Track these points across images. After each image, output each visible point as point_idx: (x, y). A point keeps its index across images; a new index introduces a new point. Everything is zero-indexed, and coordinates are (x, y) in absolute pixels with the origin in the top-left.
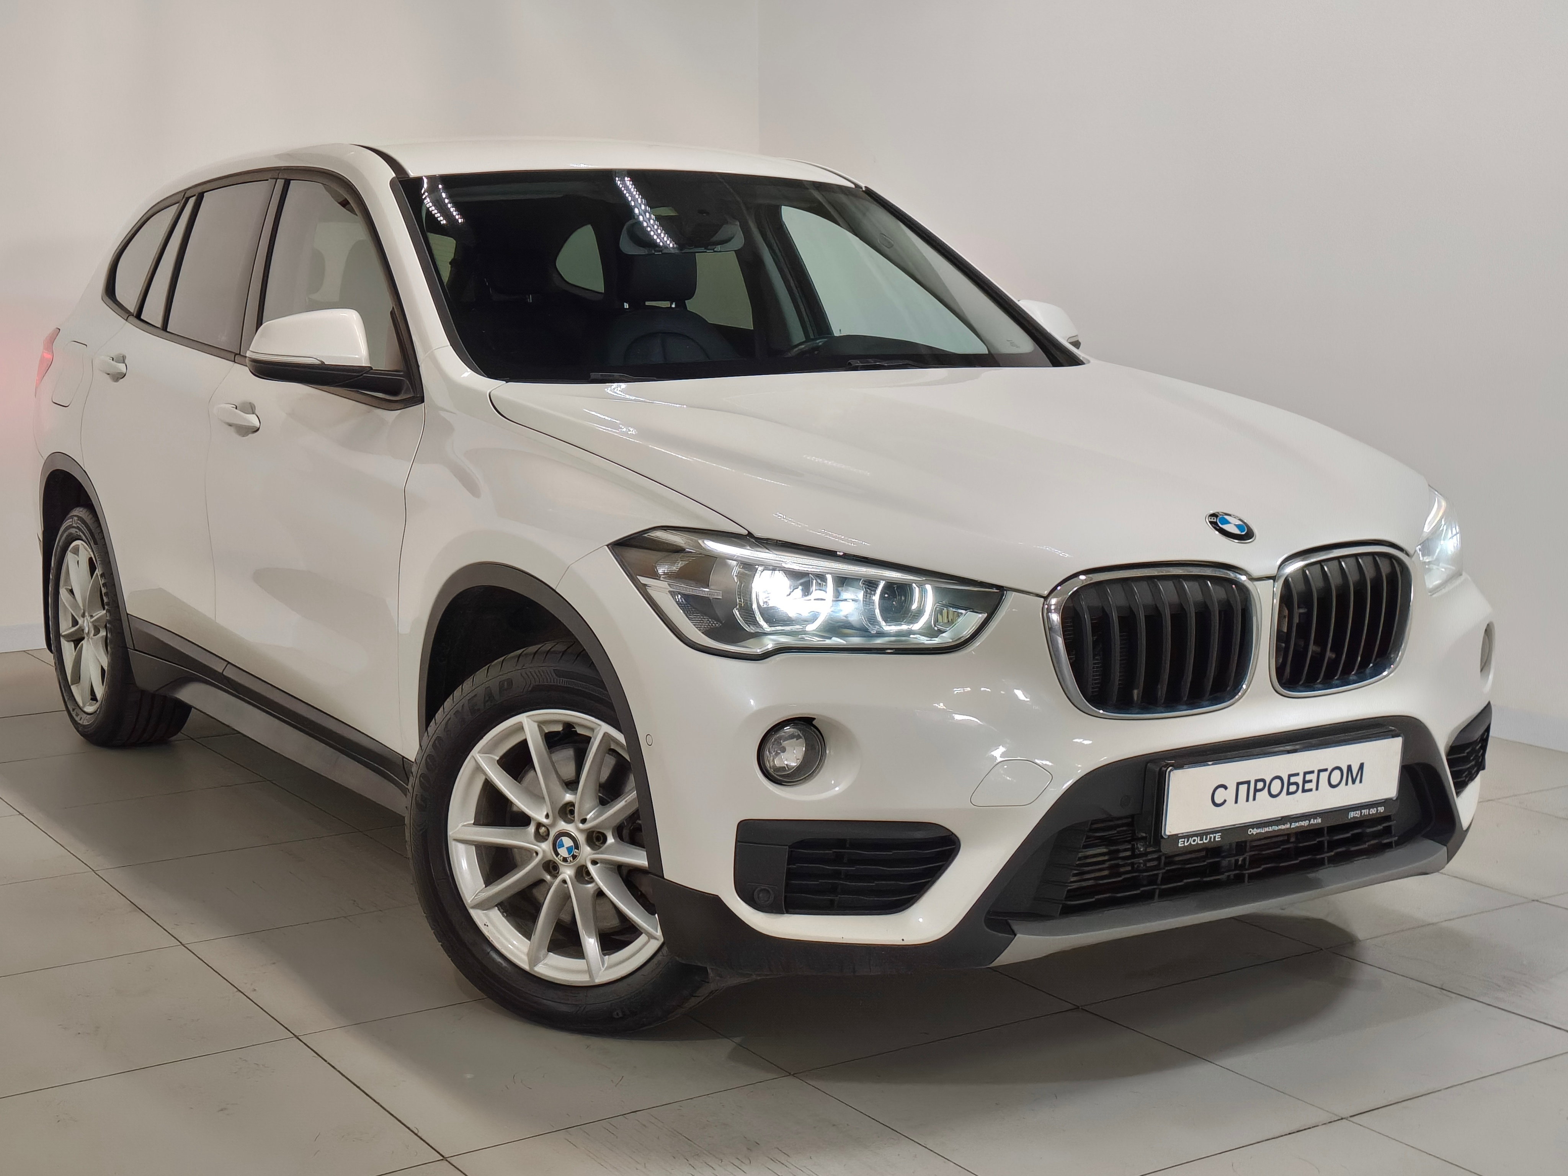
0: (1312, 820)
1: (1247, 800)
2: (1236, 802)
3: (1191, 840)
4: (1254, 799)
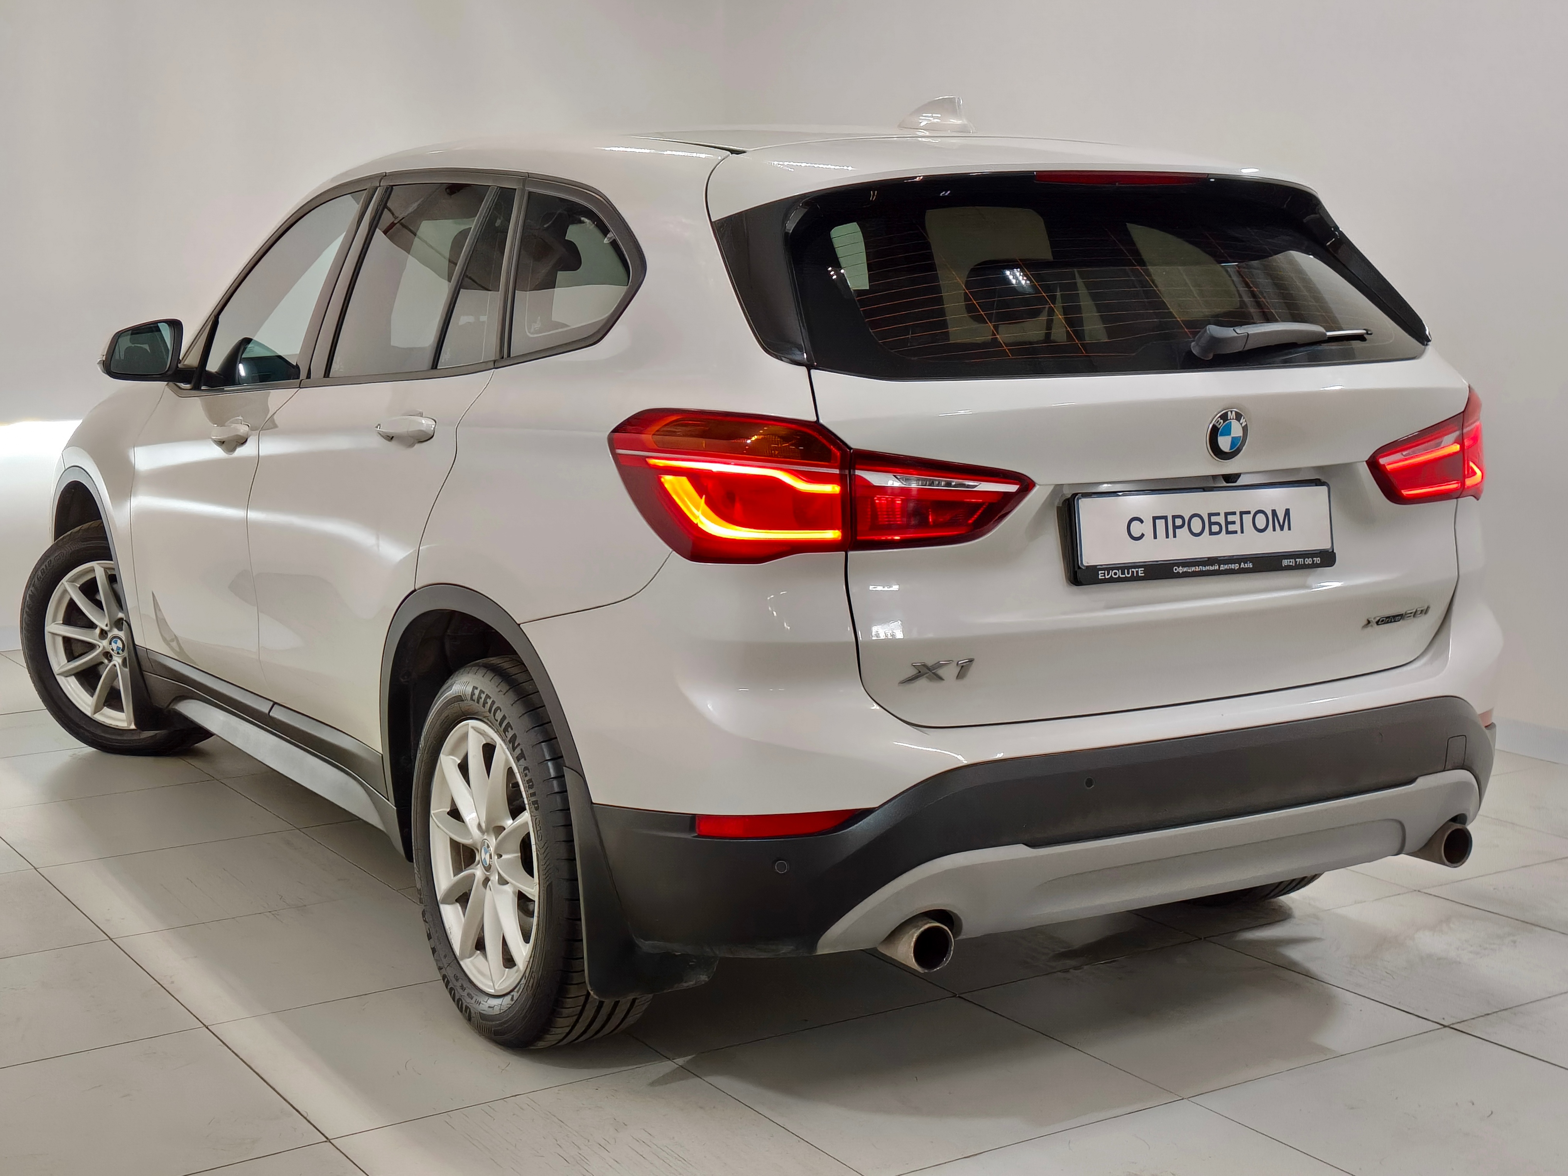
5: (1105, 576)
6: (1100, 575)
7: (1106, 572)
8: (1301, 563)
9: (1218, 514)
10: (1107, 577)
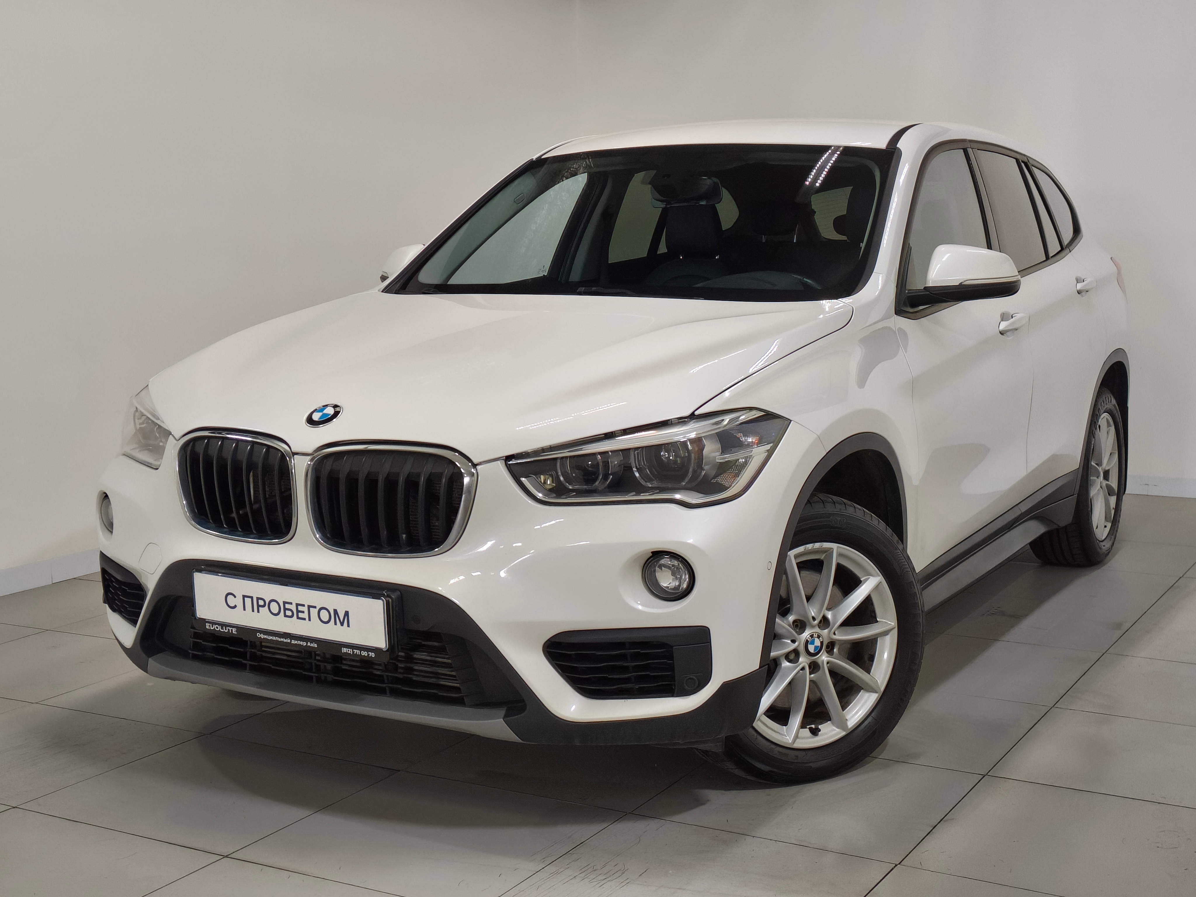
0: (309, 643)
1: (253, 611)
2: (244, 610)
3: (215, 626)
4: (258, 612)
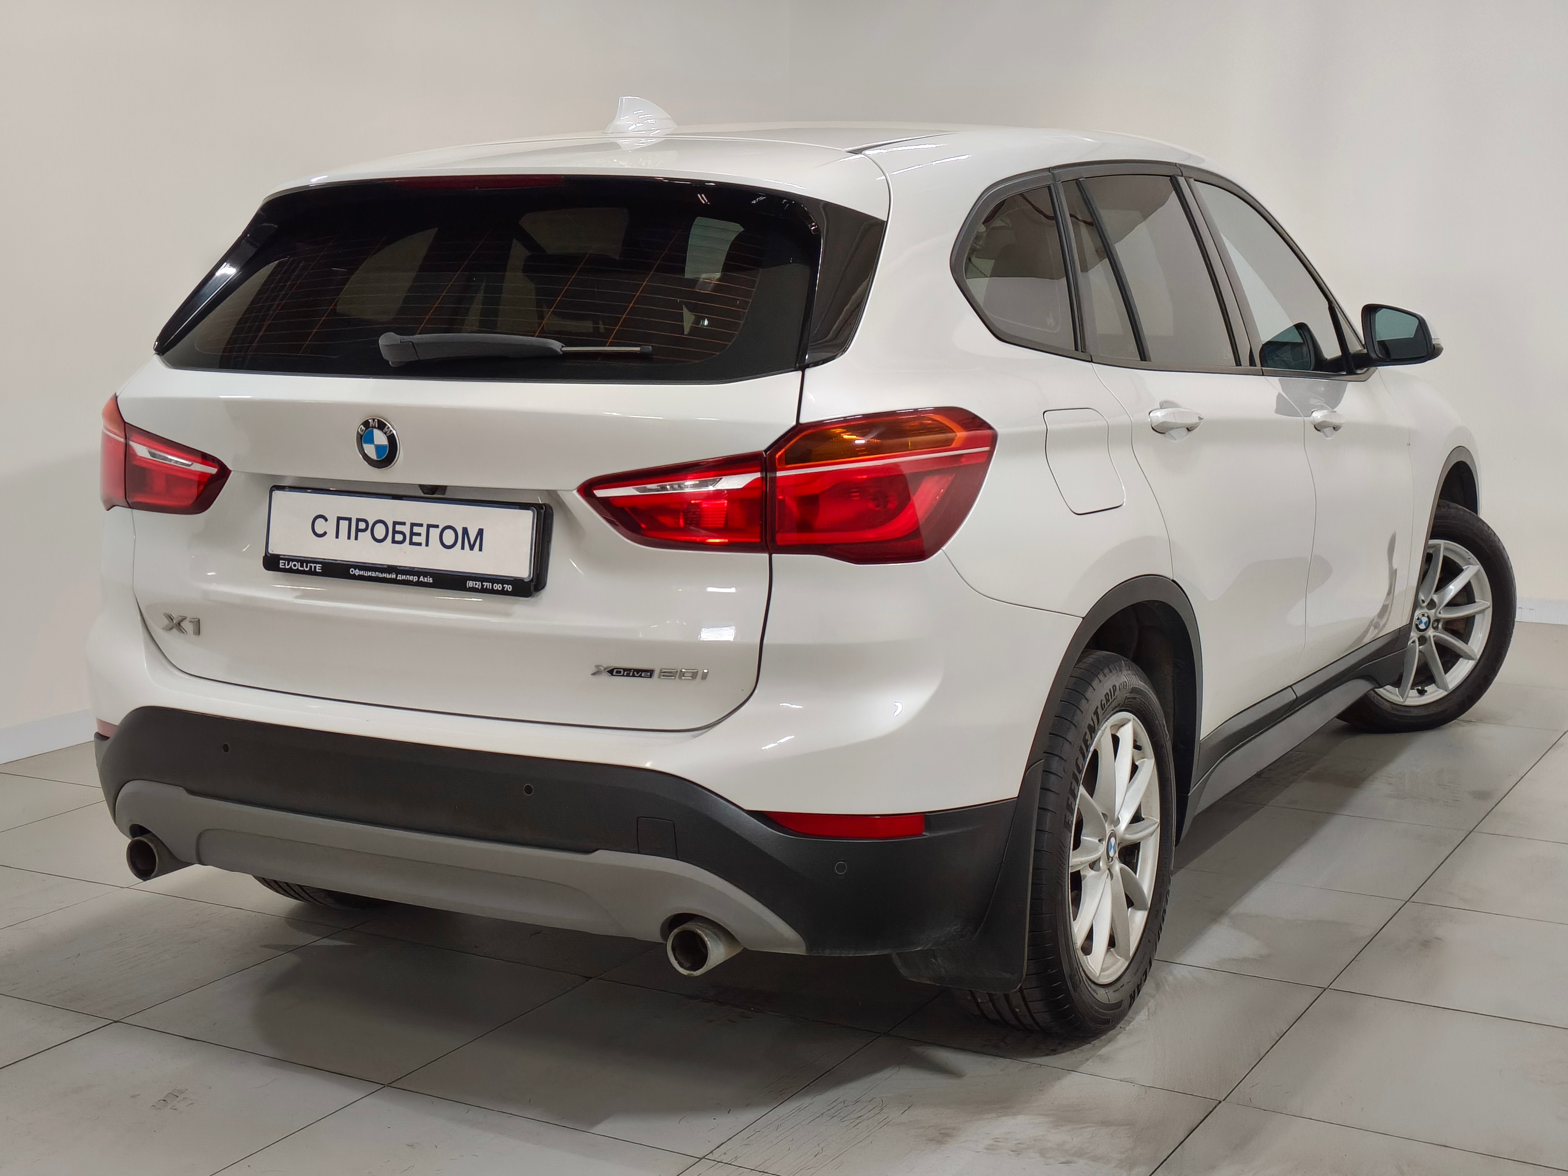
5: (285, 565)
6: (281, 564)
7: (287, 562)
8: (488, 587)
9: (404, 524)
10: (287, 567)
